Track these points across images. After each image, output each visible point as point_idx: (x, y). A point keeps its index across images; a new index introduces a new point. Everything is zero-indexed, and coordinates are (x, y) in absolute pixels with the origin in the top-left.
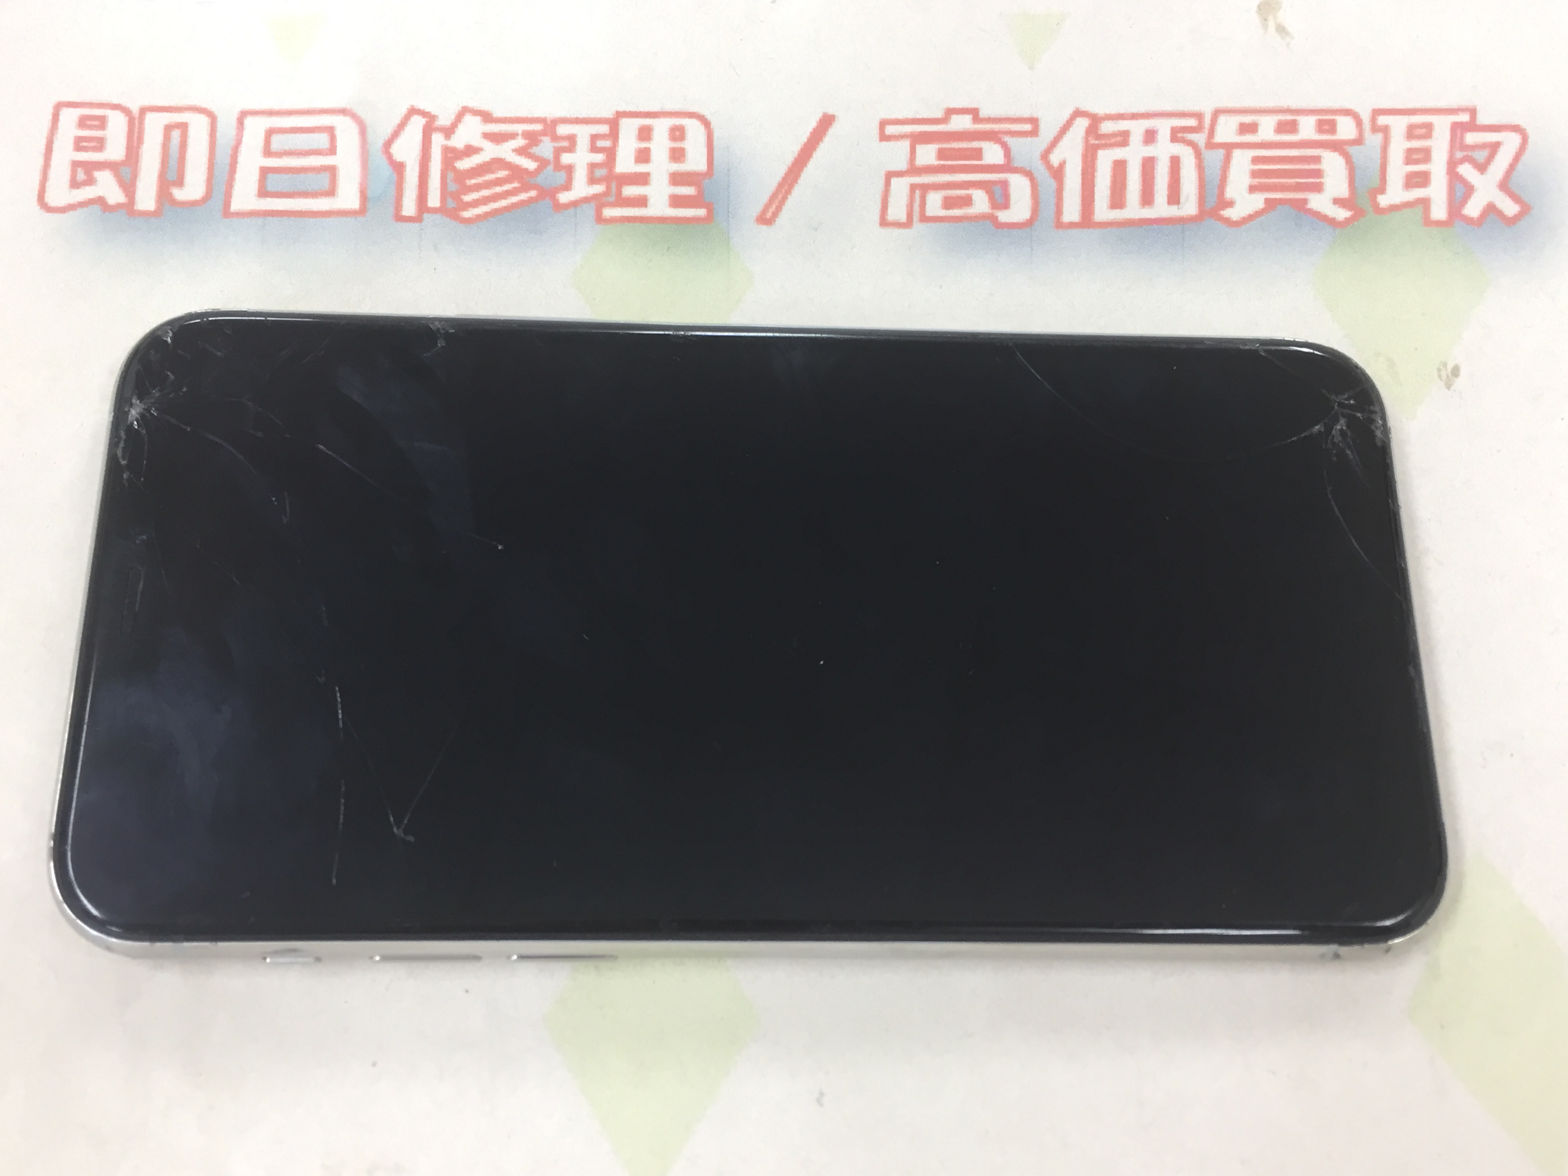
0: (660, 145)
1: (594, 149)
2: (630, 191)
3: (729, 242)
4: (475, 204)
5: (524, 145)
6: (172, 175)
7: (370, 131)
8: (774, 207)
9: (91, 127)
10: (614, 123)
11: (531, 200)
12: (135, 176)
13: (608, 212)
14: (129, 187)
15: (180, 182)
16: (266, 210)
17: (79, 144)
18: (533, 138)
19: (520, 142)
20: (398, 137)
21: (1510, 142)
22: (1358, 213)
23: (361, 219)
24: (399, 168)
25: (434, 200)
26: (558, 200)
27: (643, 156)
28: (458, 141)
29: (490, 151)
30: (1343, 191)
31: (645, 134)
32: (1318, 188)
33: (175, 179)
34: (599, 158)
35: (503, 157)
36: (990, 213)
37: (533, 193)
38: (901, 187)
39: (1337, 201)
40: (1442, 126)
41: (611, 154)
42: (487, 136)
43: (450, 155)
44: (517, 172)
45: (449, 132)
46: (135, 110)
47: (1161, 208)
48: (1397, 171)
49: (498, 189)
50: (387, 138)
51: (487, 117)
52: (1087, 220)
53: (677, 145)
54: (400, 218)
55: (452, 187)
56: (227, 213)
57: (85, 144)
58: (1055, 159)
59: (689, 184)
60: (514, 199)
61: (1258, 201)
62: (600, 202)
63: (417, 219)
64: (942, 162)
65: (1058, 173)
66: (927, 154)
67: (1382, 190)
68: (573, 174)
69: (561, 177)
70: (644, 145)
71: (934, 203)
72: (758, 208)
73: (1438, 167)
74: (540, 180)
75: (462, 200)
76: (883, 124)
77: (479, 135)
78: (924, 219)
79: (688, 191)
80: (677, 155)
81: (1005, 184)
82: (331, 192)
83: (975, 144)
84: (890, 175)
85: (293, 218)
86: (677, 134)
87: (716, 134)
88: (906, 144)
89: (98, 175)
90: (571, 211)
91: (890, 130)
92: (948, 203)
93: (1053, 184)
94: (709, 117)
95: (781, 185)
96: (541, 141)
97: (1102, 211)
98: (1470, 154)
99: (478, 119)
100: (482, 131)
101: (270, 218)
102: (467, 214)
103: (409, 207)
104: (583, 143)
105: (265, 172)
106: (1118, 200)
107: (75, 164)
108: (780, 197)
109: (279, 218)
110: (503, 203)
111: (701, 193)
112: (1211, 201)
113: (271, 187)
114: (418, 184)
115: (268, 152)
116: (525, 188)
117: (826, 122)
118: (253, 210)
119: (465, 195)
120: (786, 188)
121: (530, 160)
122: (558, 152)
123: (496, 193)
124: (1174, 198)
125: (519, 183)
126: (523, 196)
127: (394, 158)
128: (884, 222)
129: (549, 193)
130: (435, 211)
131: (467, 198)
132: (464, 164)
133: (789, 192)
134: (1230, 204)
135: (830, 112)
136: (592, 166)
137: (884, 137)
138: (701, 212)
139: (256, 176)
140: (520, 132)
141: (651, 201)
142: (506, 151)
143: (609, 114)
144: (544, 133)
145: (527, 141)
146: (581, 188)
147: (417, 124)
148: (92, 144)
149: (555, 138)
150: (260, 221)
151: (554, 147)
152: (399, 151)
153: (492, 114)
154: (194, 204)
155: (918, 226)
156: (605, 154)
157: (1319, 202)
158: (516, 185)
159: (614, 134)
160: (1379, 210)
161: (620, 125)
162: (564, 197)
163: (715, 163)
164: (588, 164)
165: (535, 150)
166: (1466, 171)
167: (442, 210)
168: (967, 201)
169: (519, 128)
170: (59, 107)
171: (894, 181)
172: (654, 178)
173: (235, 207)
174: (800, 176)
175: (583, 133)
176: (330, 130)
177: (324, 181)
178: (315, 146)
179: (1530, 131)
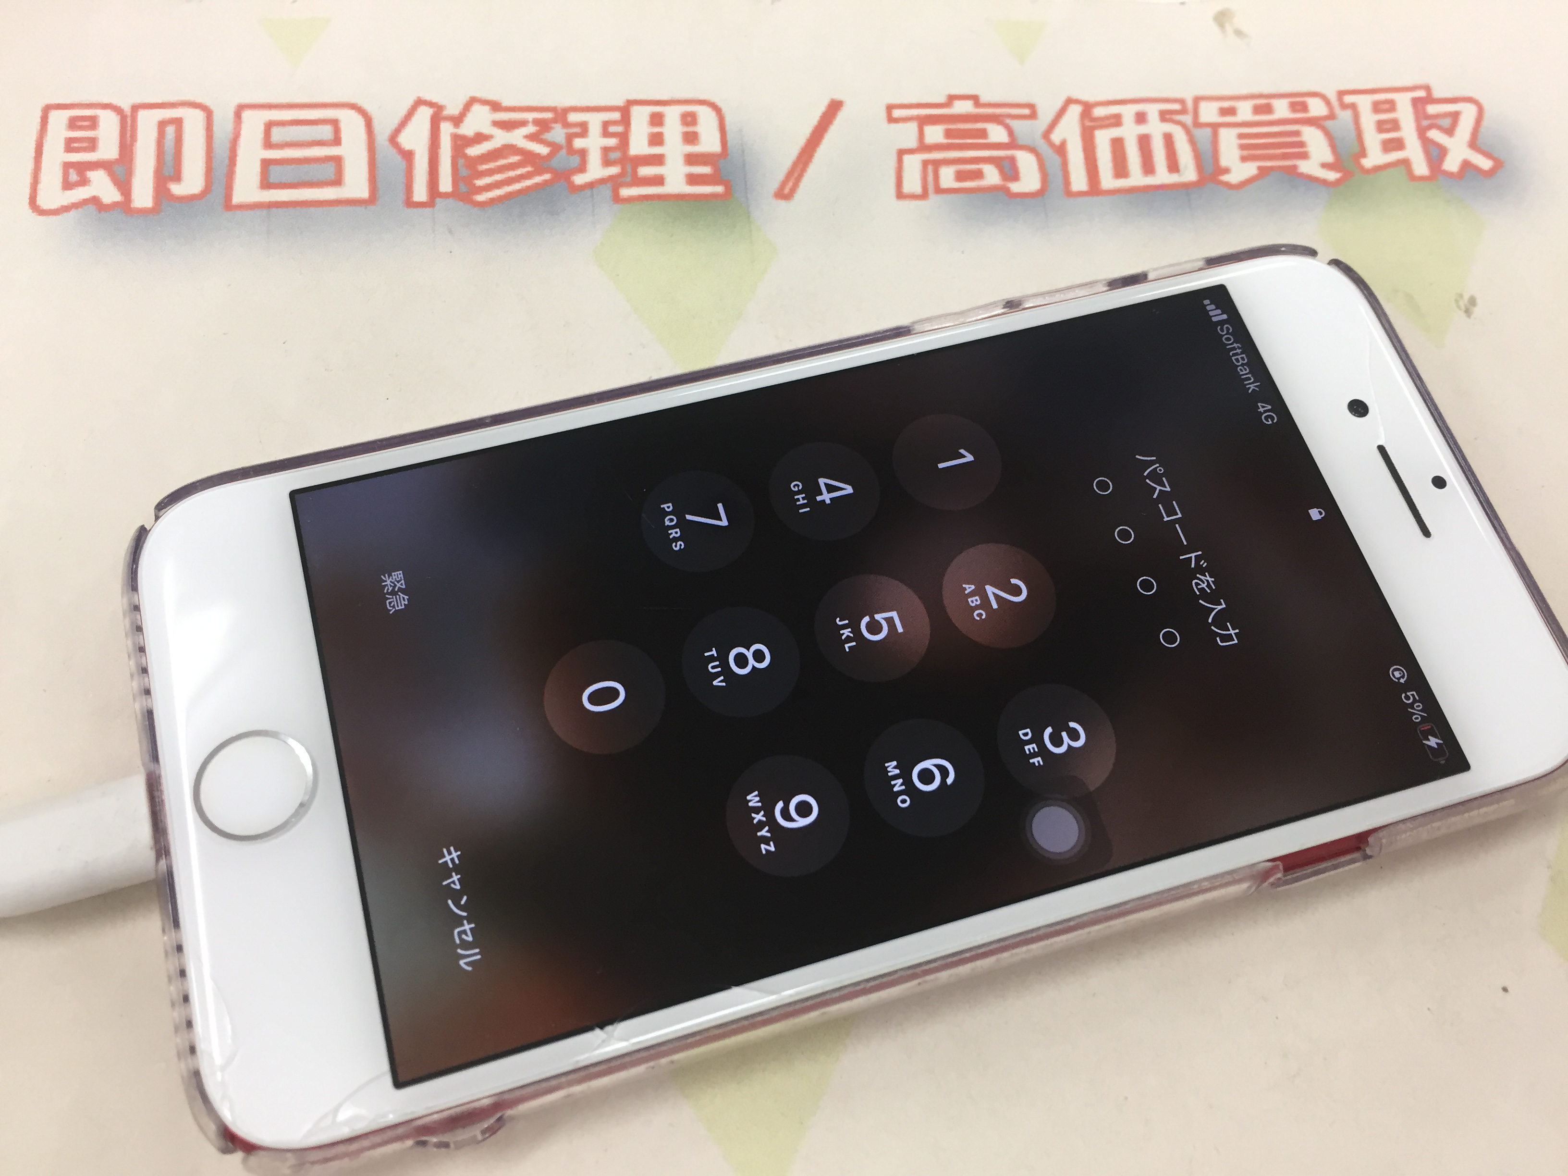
0: (673, 129)
1: (606, 134)
2: (645, 171)
3: (749, 217)
4: (488, 188)
5: (535, 131)
6: (168, 170)
7: (376, 123)
8: (790, 184)
9: (81, 128)
10: (625, 111)
11: (546, 182)
12: (129, 173)
13: (625, 192)
14: (124, 185)
15: (177, 177)
16: (270, 202)
17: (70, 145)
18: (544, 126)
19: (531, 129)
20: (405, 127)
21: (1468, 113)
22: (1347, 175)
23: (371, 208)
24: (408, 156)
25: (445, 184)
26: (573, 183)
27: (656, 139)
28: (468, 129)
29: (501, 138)
30: (1329, 158)
31: (657, 120)
32: (1304, 156)
33: (172, 174)
34: (612, 142)
35: (514, 143)
36: (1002, 185)
37: (547, 176)
38: (913, 164)
39: (1325, 166)
40: (1404, 102)
41: (624, 139)
42: (497, 124)
43: (459, 143)
44: (529, 157)
45: (457, 120)
46: (127, 109)
47: (1162, 176)
48: (1373, 140)
49: (512, 174)
50: (394, 128)
51: (496, 106)
52: (1094, 188)
53: (690, 129)
54: (410, 203)
55: (464, 172)
56: (228, 205)
57: (76, 145)
58: (1056, 137)
59: (705, 164)
60: (528, 183)
61: (1250, 169)
62: (615, 183)
63: (429, 204)
64: (950, 141)
65: (1061, 150)
66: (935, 134)
67: (1363, 153)
68: (587, 158)
69: (575, 161)
70: (656, 130)
71: (947, 176)
72: (774, 185)
73: (1408, 131)
74: (555, 163)
75: (475, 184)
76: (890, 108)
77: (489, 123)
78: (939, 190)
79: (706, 170)
80: (691, 138)
81: (1012, 160)
82: (337, 181)
83: (980, 125)
84: (901, 153)
85: (298, 208)
86: (689, 119)
87: (728, 120)
88: (913, 126)
89: (91, 175)
90: (588, 192)
91: (897, 113)
92: (960, 176)
93: (1057, 160)
94: (720, 104)
95: (795, 164)
96: (552, 128)
97: (1108, 180)
98: (1434, 121)
99: (487, 108)
100: (492, 120)
101: (274, 210)
102: (481, 198)
103: (420, 193)
104: (595, 129)
105: (266, 164)
106: (1121, 170)
107: (67, 166)
108: (796, 175)
109: (285, 210)
110: (517, 186)
111: (717, 170)
112: (1209, 169)
113: (272, 179)
114: (428, 170)
115: (268, 144)
116: (538, 172)
117: (835, 107)
118: (257, 202)
119: (477, 179)
120: (801, 166)
121: (542, 146)
122: (570, 138)
123: (509, 177)
124: (1173, 166)
125: (532, 166)
126: (538, 179)
127: (403, 147)
128: (900, 195)
129: (563, 176)
130: (446, 195)
131: (480, 182)
132: (474, 151)
133: (804, 169)
134: (1227, 171)
135: (838, 97)
136: (606, 150)
137: (891, 120)
138: (719, 189)
139: (257, 168)
140: (530, 120)
141: (668, 180)
142: (517, 138)
143: (620, 103)
144: (555, 120)
145: (538, 128)
146: (595, 170)
147: (424, 114)
148: (84, 145)
149: (566, 125)
150: (264, 212)
151: (566, 133)
152: (406, 140)
153: (501, 103)
154: (192, 198)
155: (934, 198)
156: (618, 139)
157: (1305, 167)
158: (529, 169)
159: (626, 120)
160: (1367, 172)
161: (631, 112)
162: (579, 179)
163: (729, 144)
164: (601, 148)
165: (548, 136)
166: (1434, 135)
167: (454, 194)
168: (978, 175)
169: (530, 116)
170: (47, 110)
171: (907, 158)
172: (669, 160)
173: (238, 198)
174: (813, 156)
175: (595, 121)
176: (335, 123)
177: (329, 171)
178: (318, 137)
179: (1481, 100)
